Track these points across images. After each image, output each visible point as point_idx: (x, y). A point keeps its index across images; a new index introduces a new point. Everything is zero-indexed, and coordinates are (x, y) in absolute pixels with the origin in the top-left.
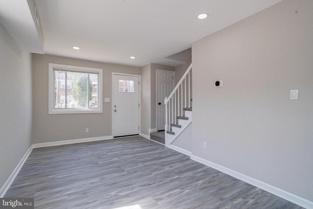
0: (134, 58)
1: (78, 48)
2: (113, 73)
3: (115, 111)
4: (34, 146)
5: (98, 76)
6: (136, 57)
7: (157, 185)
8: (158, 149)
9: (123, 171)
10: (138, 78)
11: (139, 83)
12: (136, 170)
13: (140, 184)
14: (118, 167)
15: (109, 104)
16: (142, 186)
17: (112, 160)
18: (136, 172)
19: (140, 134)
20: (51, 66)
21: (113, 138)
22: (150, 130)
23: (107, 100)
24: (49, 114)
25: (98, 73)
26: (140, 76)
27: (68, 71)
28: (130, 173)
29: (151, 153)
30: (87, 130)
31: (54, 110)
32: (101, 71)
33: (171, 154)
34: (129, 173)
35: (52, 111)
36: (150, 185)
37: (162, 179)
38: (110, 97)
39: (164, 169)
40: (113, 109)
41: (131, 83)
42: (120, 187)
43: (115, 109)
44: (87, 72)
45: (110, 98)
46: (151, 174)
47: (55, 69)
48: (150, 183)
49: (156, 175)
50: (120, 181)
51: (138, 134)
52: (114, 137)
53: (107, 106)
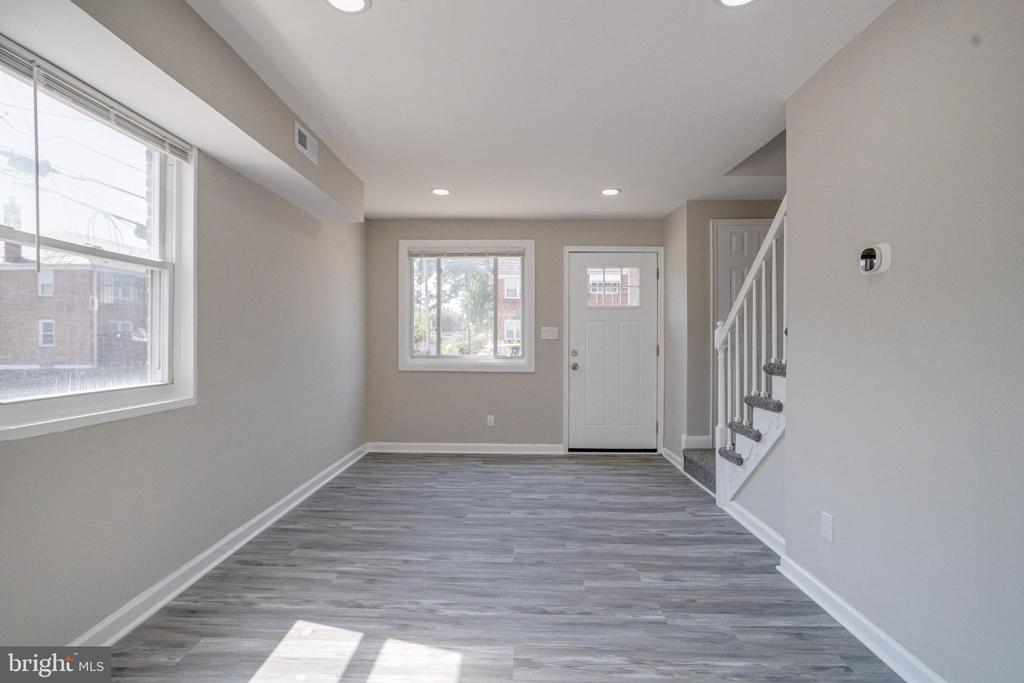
0: (615, 192)
1: (446, 192)
2: (567, 249)
3: (575, 367)
4: (371, 447)
5: (523, 260)
6: (620, 190)
7: (561, 621)
8: (683, 509)
9: (509, 551)
10: (651, 256)
11: (658, 274)
12: (545, 559)
13: (517, 602)
14: (506, 538)
15: (556, 345)
16: (519, 609)
17: (507, 516)
18: (540, 563)
19: (661, 450)
20: (405, 245)
21: (567, 453)
22: (684, 437)
23: (549, 333)
24: (400, 369)
25: (521, 254)
26: (661, 250)
27: (442, 255)
28: (520, 564)
29: (645, 516)
30: (491, 419)
31: (410, 361)
32: (529, 245)
33: (717, 535)
34: (518, 563)
35: (407, 363)
36: (544, 612)
37: (597, 608)
38: (558, 322)
39: (638, 579)
40: (567, 361)
41: (632, 274)
42: (460, 592)
43: (574, 360)
44: (491, 254)
45: (556, 329)
46: (580, 582)
47: (412, 255)
48: (549, 609)
49: (589, 591)
50: (474, 576)
51: (655, 450)
52: (570, 450)
53: (548, 351)
